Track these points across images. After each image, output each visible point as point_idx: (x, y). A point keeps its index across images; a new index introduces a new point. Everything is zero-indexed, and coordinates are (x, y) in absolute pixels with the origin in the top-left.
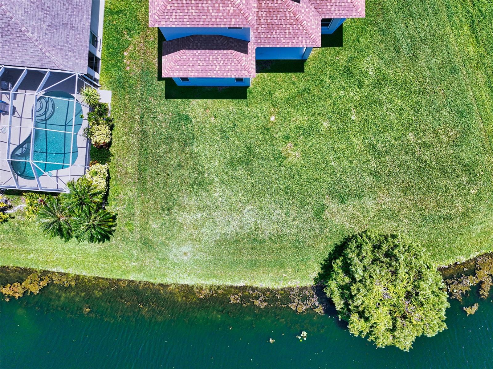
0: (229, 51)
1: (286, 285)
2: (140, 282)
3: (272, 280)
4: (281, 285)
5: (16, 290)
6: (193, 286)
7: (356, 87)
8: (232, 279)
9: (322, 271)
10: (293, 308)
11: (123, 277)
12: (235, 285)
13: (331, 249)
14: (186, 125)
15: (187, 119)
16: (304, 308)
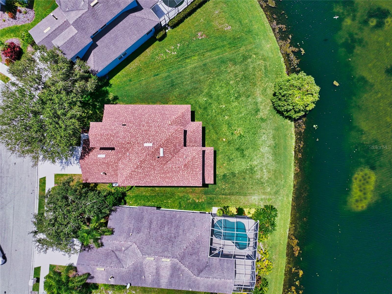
0: (205, 157)
1: (294, 134)
2: (293, 196)
3: (292, 140)
4: (294, 136)
5: (296, 249)
6: (295, 173)
7: (212, 105)
8: (291, 157)
9: (288, 119)
10: (303, 130)
11: (291, 203)
12: (294, 155)
13: (279, 115)
14: (227, 176)
15: (224, 176)
16: (303, 126)
